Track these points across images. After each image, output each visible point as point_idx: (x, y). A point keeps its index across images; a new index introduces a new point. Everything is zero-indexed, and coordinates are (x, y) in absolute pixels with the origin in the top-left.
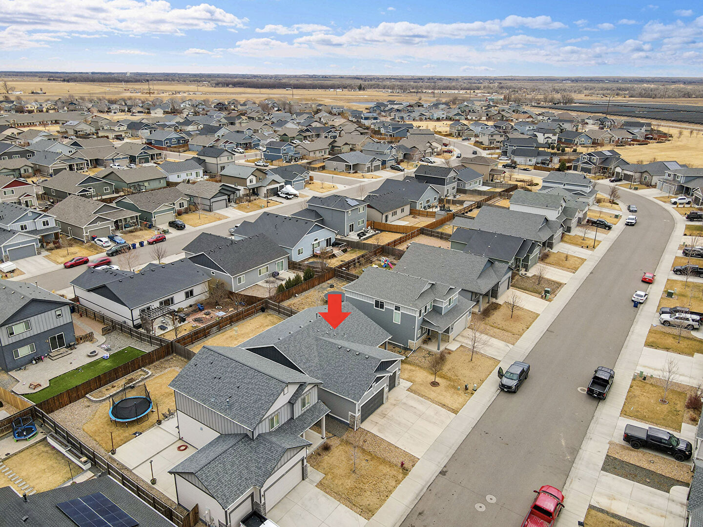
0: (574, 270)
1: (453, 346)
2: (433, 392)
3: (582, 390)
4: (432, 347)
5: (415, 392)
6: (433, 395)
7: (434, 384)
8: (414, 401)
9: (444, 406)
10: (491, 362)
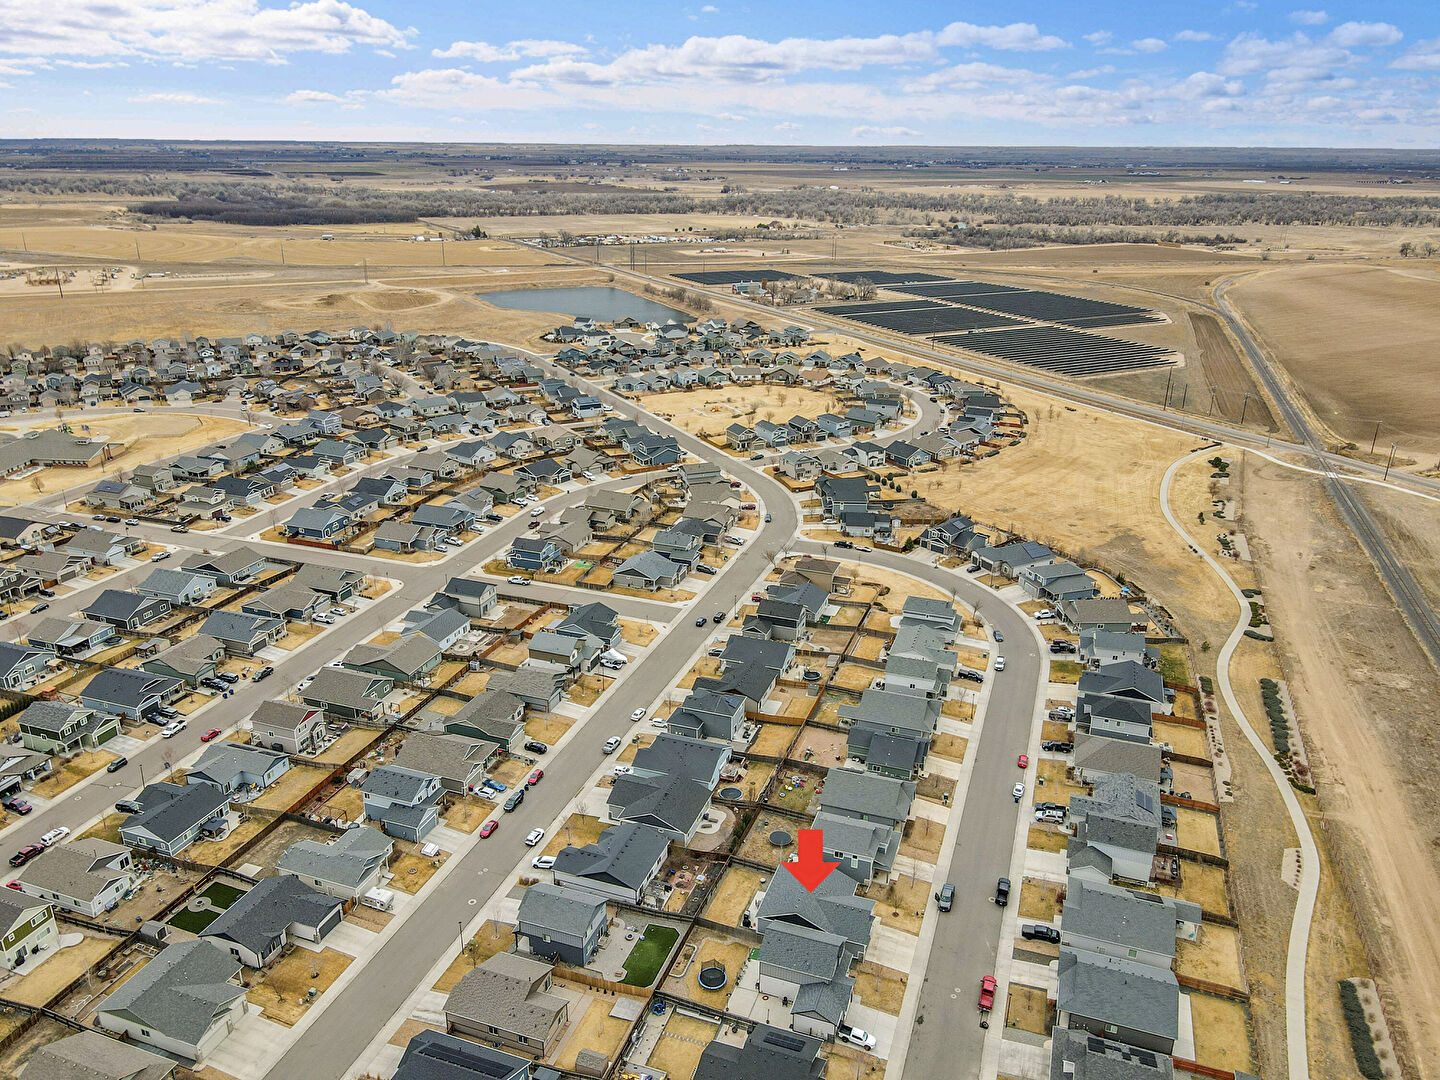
0: (960, 758)
1: (894, 876)
2: (897, 922)
3: (992, 899)
4: (882, 880)
5: (886, 925)
6: (898, 925)
7: (896, 915)
8: (888, 932)
9: (908, 932)
10: (925, 886)
